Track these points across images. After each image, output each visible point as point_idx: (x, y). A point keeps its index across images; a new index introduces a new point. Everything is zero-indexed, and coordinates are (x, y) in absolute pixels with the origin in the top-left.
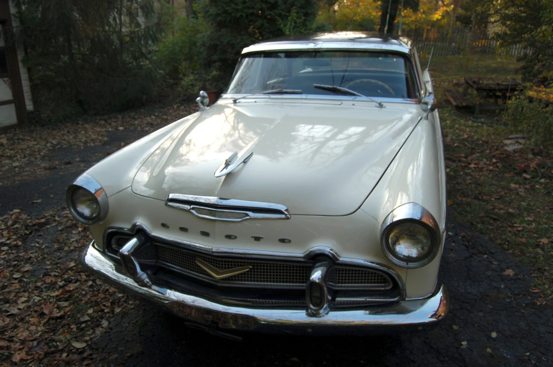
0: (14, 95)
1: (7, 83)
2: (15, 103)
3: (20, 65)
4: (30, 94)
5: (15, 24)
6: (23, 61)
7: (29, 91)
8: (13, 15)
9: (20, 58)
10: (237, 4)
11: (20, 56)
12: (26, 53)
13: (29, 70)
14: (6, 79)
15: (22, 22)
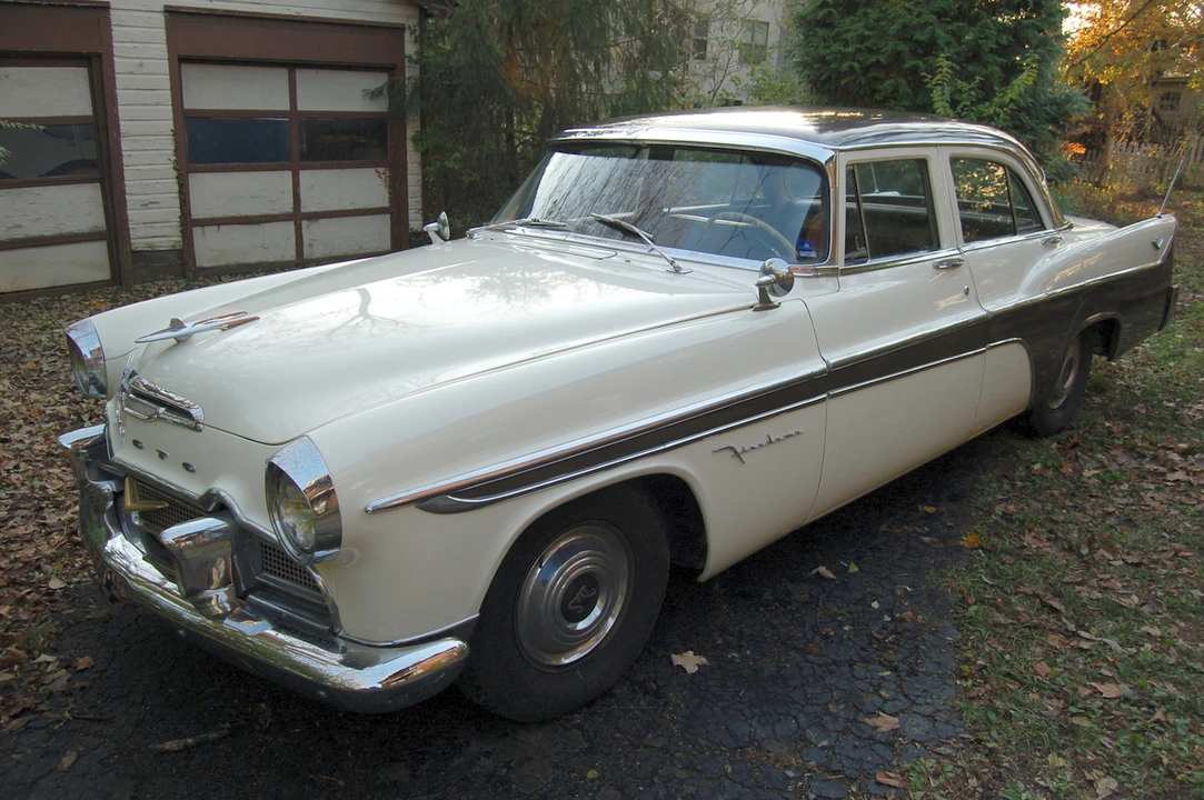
0: (391, 200)
1: (383, 177)
2: (392, 214)
3: (410, 146)
4: (420, 200)
5: (411, 72)
6: (415, 139)
7: (419, 194)
8: (410, 57)
9: (410, 133)
10: (846, 44)
11: (412, 129)
12: (423, 125)
13: (424, 154)
14: (381, 170)
15: (423, 70)
